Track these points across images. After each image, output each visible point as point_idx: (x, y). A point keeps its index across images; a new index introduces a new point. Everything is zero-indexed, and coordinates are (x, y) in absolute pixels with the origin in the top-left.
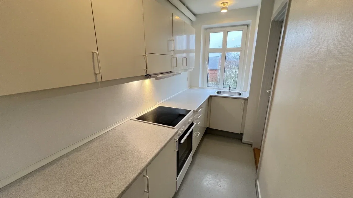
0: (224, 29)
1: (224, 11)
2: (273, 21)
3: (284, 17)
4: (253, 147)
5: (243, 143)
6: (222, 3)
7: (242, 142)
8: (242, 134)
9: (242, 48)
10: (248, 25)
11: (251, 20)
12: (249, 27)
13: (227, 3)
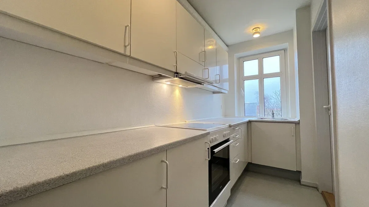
0: (259, 56)
1: (257, 36)
2: (314, 32)
3: (326, 22)
4: (320, 190)
5: (303, 185)
6: (253, 29)
7: (302, 183)
8: (299, 173)
9: (281, 72)
10: (285, 50)
11: (288, 43)
12: (286, 51)
13: (259, 28)
